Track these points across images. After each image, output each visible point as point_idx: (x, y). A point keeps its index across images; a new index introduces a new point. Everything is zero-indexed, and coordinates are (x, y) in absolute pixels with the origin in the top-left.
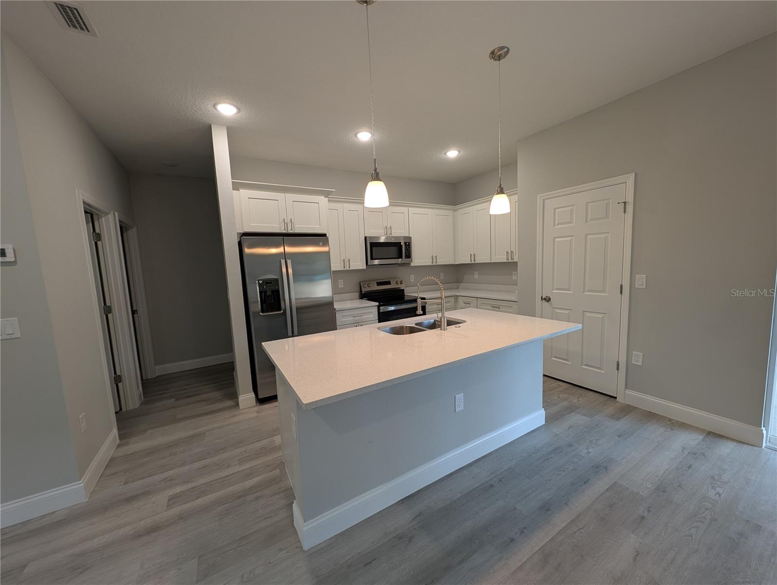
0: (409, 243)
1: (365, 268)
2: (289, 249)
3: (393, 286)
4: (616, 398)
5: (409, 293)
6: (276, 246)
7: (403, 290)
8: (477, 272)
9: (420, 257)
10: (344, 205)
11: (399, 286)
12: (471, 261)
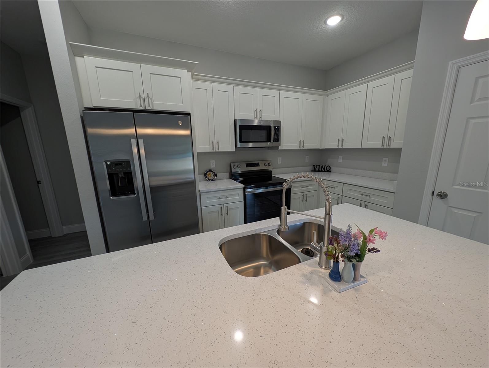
1: (234, 150)
3: (261, 167)
5: (277, 174)
7: (271, 171)
9: (288, 141)
10: (215, 84)
11: (267, 168)
12: (338, 146)
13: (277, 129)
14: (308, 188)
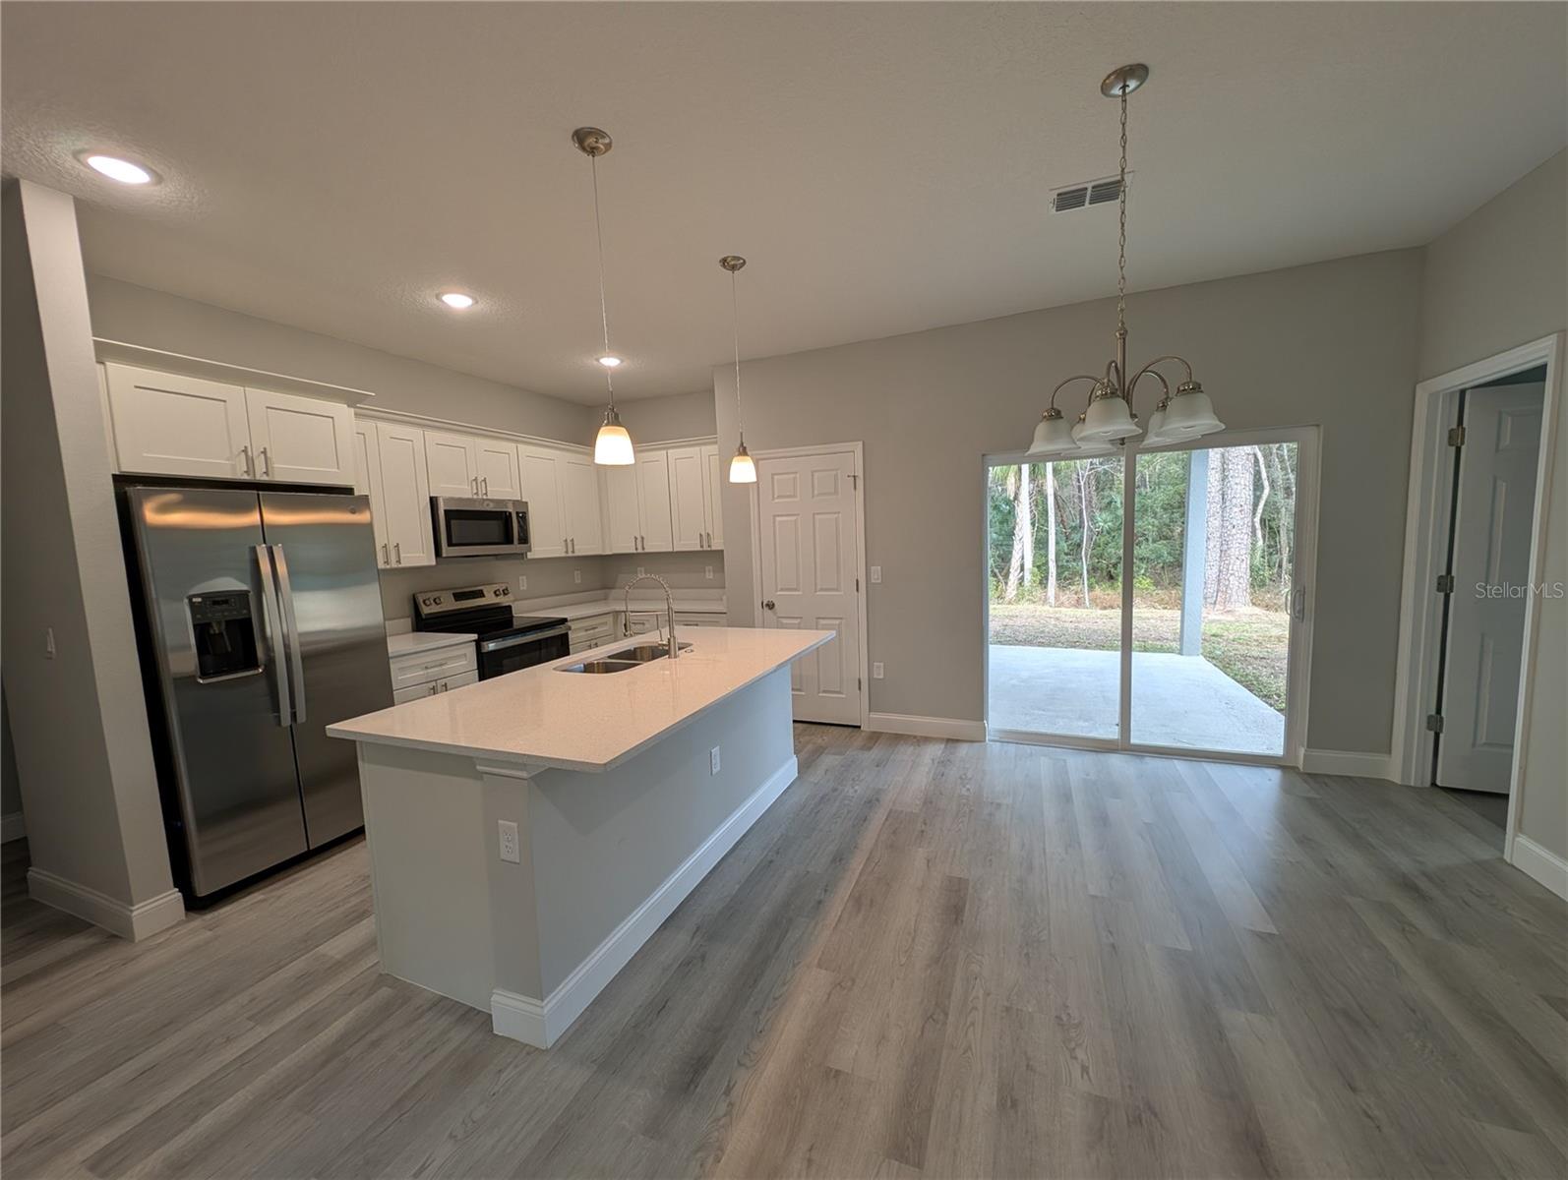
0: (524, 513)
1: (434, 563)
2: (273, 517)
3: (489, 599)
4: (859, 727)
5: (525, 611)
6: (243, 508)
7: (510, 607)
8: (643, 569)
9: (544, 542)
10: (381, 425)
11: (503, 601)
12: (636, 549)
13: (523, 518)
14: (596, 630)
